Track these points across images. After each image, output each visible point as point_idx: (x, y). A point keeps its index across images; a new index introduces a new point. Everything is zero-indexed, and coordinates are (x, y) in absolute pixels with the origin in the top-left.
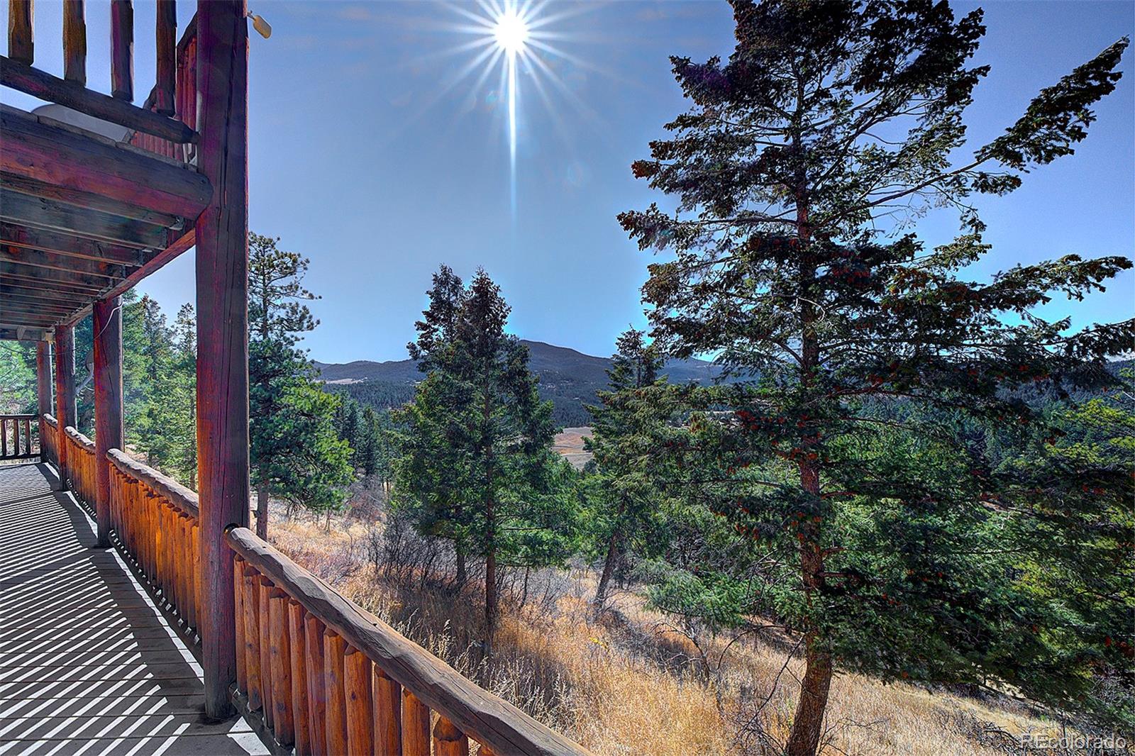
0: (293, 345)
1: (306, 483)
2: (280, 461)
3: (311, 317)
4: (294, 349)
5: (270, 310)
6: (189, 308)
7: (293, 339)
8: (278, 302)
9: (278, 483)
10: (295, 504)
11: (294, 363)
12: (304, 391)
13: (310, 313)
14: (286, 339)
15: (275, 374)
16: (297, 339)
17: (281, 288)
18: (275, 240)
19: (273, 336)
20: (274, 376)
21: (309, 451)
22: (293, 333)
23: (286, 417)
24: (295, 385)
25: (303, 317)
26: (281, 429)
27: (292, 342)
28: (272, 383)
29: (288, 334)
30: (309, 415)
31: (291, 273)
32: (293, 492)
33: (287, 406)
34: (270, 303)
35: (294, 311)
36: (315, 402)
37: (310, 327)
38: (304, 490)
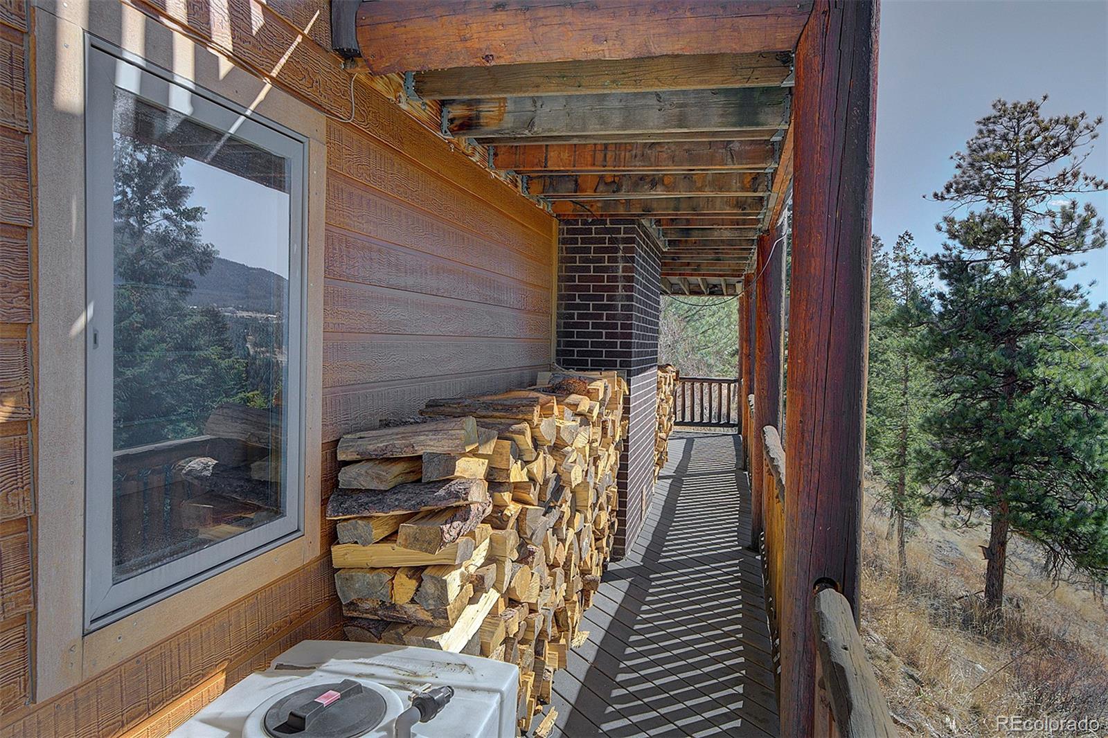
0: (1063, 277)
1: (1075, 522)
2: (1030, 476)
3: (1100, 223)
4: (1066, 284)
5: (1026, 223)
6: (907, 238)
7: (1065, 267)
8: (1041, 208)
9: (1024, 511)
10: (1056, 555)
11: (1063, 309)
12: (1080, 357)
13: (1099, 216)
14: (1049, 268)
15: (1028, 329)
16: (1072, 267)
17: (1047, 181)
18: (1039, 101)
19: (1027, 266)
20: (1026, 332)
21: (1083, 466)
22: (1064, 256)
23: (1039, 403)
24: (1065, 349)
25: (1085, 224)
26: (1031, 421)
27: (1061, 271)
28: (1022, 343)
29: (1054, 260)
30: (1087, 402)
31: (1065, 152)
32: (1049, 531)
33: (1044, 382)
34: (1024, 210)
35: (1068, 217)
36: (1099, 380)
37: (1098, 244)
38: (1071, 533)
